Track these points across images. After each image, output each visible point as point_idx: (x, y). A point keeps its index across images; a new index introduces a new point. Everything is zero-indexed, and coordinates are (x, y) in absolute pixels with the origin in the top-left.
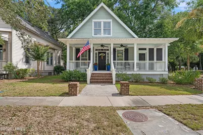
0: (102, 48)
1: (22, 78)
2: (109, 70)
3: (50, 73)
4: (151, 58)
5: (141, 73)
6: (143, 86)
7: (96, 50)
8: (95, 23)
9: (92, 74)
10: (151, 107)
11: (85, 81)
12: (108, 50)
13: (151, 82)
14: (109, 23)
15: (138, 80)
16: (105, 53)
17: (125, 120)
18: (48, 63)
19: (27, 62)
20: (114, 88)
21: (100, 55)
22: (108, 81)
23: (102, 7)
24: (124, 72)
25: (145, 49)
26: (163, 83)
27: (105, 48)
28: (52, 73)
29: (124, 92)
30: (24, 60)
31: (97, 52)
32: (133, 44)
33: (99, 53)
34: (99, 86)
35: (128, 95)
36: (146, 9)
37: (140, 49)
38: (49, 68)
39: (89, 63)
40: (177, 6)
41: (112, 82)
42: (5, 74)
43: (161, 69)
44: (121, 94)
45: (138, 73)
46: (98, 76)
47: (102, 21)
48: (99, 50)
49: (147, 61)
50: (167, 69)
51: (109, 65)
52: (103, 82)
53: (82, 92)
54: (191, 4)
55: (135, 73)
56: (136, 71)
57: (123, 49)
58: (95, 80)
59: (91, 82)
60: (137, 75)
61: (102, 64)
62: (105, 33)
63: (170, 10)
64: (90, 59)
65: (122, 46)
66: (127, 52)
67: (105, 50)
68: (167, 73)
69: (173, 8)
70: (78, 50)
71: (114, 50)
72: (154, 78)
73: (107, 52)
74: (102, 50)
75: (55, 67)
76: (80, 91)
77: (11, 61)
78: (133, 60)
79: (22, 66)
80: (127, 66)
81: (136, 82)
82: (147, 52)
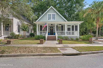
0: (52, 25)
1: (17, 38)
2: (55, 35)
3: (28, 37)
4: (73, 30)
5: (68, 36)
6: (68, 41)
7: (49, 26)
8: (48, 14)
9: (48, 36)
10: (69, 47)
11: (45, 39)
12: (54, 26)
13: (72, 40)
14: (55, 15)
15: (66, 39)
16: (53, 27)
17: (60, 50)
18: (27, 32)
19: (19, 31)
20: (57, 42)
21: (51, 28)
22: (54, 39)
23: (52, 8)
24: (61, 36)
25: (70, 26)
26: (77, 40)
27: (53, 25)
28: (29, 36)
29: (60, 43)
30: (18, 31)
31: (49, 27)
32: (65, 24)
33: (50, 28)
34: (51, 41)
35: (62, 44)
36: (71, 7)
37: (68, 26)
38: (28, 34)
39: (46, 32)
40: (85, 6)
41: (56, 40)
42: (10, 37)
43: (77, 34)
44: (59, 44)
45: (67, 36)
46: (50, 37)
47: (52, 14)
48: (50, 26)
49: (71, 31)
50: (79, 35)
51: (55, 33)
52: (52, 40)
53: (45, 43)
54: (91, 6)
55: (65, 36)
56: (66, 35)
57: (61, 26)
58: (49, 39)
59: (47, 40)
60: (66, 37)
61: (52, 33)
62: (53, 19)
63: (82, 8)
64: (46, 30)
65: (60, 24)
66: (62, 27)
67: (53, 26)
68: (79, 36)
69: (83, 7)
70: (41, 26)
71: (57, 26)
72: (73, 38)
73: (54, 27)
74: (52, 26)
75: (30, 34)
76: (44, 43)
77: (13, 31)
78: (65, 31)
79: (17, 33)
80: (62, 33)
81: (66, 40)
82: (71, 27)
